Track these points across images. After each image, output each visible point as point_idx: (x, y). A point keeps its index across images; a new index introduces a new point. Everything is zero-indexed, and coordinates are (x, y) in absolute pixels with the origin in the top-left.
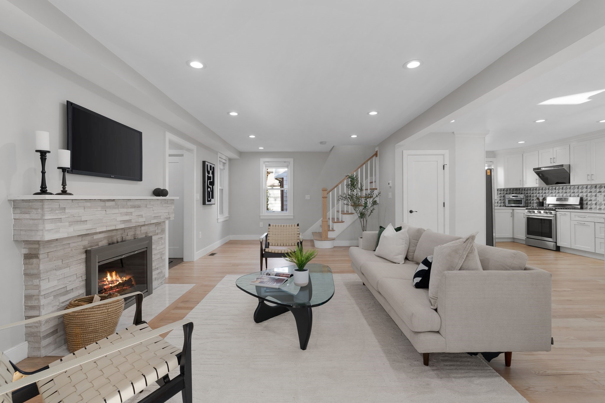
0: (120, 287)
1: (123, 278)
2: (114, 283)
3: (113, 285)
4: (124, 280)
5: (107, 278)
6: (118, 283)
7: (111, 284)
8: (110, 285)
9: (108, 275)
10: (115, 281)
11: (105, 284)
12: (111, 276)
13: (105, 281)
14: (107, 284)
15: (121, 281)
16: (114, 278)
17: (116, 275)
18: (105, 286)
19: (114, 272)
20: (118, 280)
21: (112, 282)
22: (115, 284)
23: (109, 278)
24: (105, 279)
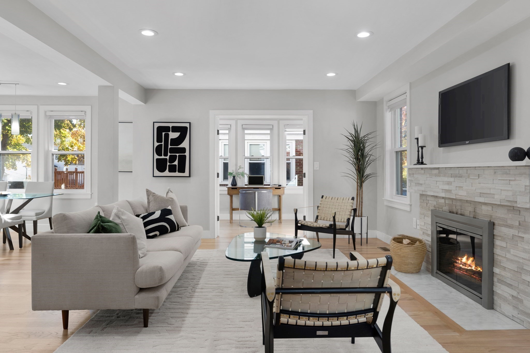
0: (469, 273)
1: (478, 267)
2: (465, 266)
3: (464, 267)
4: (478, 270)
5: (462, 259)
6: (469, 268)
7: (463, 265)
8: (461, 266)
9: (465, 257)
10: (468, 264)
11: (457, 262)
12: (468, 259)
13: (459, 260)
14: (458, 263)
15: (474, 268)
16: (469, 262)
17: (473, 261)
18: (455, 263)
19: (472, 258)
20: (472, 266)
21: (465, 264)
22: (466, 268)
23: (464, 260)
24: (459, 259)
